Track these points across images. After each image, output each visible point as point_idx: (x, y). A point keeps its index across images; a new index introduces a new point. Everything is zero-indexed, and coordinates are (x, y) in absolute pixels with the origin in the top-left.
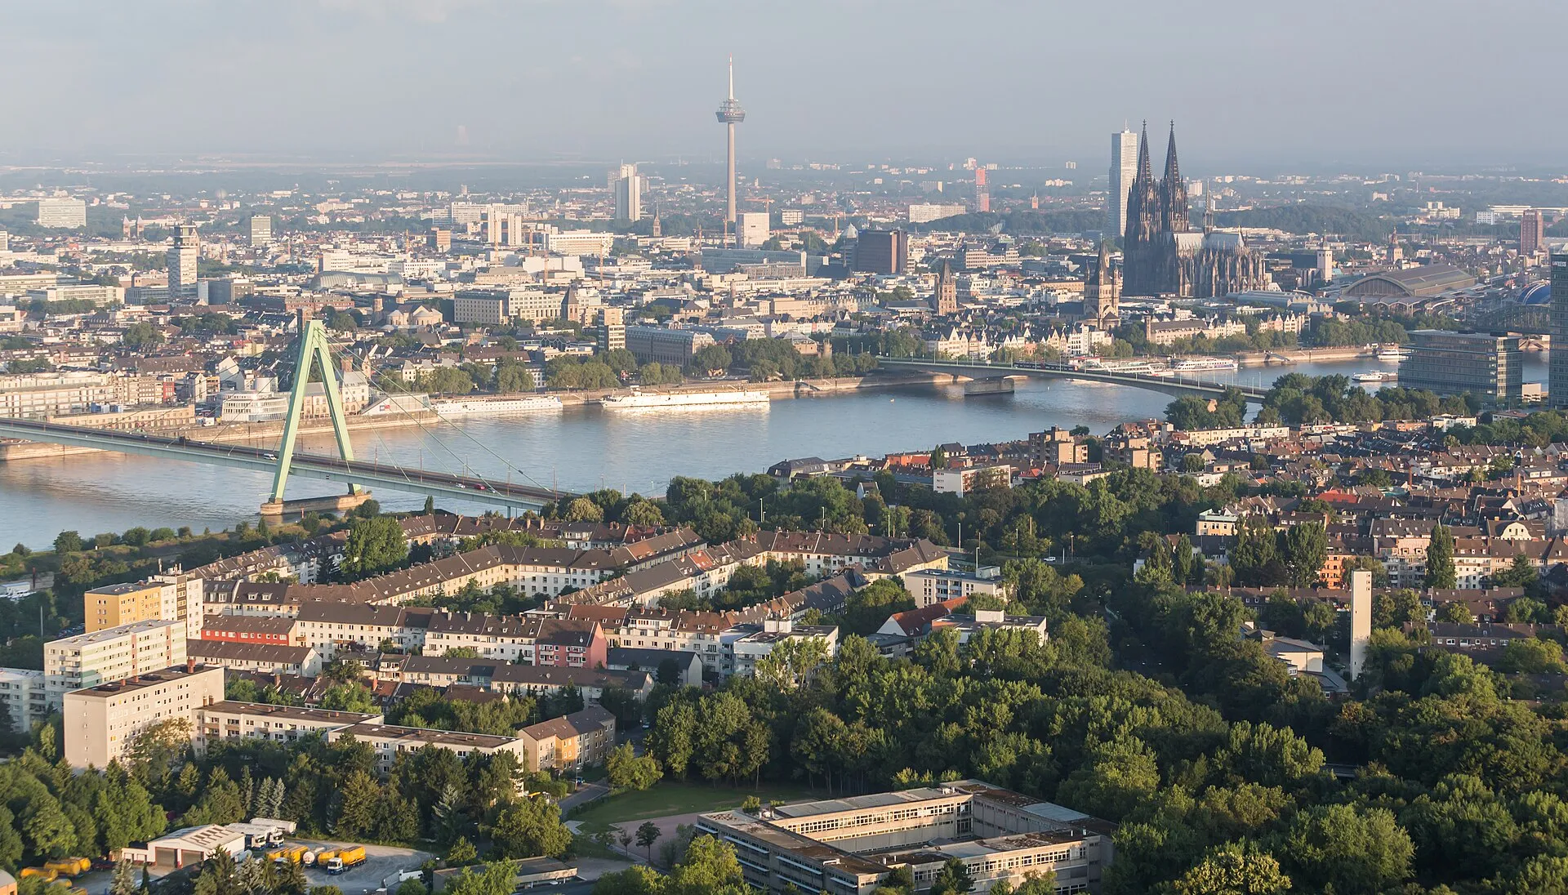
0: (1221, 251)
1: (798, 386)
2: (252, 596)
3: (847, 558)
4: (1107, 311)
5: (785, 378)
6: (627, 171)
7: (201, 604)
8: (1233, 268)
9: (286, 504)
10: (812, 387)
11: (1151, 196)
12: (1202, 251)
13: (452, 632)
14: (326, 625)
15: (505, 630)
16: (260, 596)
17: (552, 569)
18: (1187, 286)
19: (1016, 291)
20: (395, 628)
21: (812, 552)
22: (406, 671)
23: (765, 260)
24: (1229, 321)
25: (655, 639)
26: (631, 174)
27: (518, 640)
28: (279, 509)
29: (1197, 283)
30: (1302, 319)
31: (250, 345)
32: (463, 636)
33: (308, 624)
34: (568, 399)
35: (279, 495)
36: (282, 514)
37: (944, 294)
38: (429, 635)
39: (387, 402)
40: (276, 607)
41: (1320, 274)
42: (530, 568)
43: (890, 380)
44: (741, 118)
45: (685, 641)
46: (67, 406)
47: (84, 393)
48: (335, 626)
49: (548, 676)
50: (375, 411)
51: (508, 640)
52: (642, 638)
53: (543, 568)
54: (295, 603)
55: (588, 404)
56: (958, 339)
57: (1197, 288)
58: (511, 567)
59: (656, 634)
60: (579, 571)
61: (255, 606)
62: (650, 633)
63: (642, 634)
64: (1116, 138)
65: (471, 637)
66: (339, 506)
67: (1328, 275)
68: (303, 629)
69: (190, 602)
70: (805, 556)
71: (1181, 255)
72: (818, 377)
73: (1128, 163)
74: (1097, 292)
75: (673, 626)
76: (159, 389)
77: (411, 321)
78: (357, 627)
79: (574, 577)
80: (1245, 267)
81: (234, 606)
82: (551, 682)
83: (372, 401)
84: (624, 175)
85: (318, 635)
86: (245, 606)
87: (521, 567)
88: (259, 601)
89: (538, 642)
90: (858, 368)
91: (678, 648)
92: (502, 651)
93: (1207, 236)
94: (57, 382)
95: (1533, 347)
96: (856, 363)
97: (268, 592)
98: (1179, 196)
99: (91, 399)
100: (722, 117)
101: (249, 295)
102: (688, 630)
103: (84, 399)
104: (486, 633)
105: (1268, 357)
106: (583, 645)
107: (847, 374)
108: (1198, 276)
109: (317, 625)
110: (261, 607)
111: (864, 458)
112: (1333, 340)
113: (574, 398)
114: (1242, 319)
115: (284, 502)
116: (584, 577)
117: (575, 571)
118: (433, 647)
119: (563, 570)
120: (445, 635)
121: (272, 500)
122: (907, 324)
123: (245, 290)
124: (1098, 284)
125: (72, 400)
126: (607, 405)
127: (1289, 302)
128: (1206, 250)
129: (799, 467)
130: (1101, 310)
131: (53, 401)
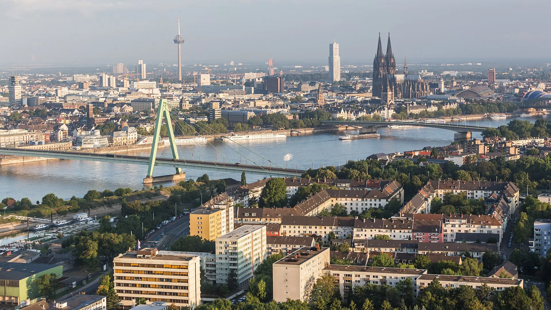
0: (412, 81)
1: (291, 131)
2: (247, 214)
3: (475, 191)
4: (390, 102)
5: (286, 129)
6: (140, 62)
7: (233, 219)
8: (418, 87)
9: (154, 178)
10: (298, 132)
11: (383, 61)
12: (405, 81)
13: (368, 228)
14: (297, 227)
15: (395, 226)
16: (250, 214)
17: (354, 199)
18: (400, 94)
19: (338, 97)
20: (334, 227)
21: (458, 189)
22: (368, 247)
23: (228, 89)
24: (432, 106)
25: (460, 229)
26: (142, 63)
27: (402, 231)
28: (151, 181)
29: (404, 93)
30: (456, 105)
31: (63, 120)
32: (373, 230)
33: (287, 226)
34: (208, 138)
35: (151, 175)
36: (153, 183)
37: (319, 98)
38: (355, 230)
39: (145, 139)
40: (259, 219)
41: (440, 90)
42: (343, 199)
43: (325, 129)
44: (183, 42)
45: (474, 229)
46: (18, 142)
47: (25, 137)
48: (302, 227)
49: (447, 247)
50: (141, 143)
51: (397, 231)
52: (452, 228)
53: (350, 199)
54: (280, 217)
55: (215, 139)
56: (344, 113)
57: (404, 95)
58: (334, 199)
59: (460, 226)
60: (369, 200)
61: (249, 219)
62: (457, 226)
63: (452, 226)
64: (331, 46)
65: (377, 230)
66: (174, 179)
67: (443, 90)
68: (285, 229)
69: (230, 217)
70: (454, 191)
71: (397, 83)
72: (299, 128)
73: (336, 55)
74: (387, 95)
75: (468, 222)
76: (44, 136)
77: (121, 111)
78: (313, 227)
79: (366, 202)
80: (422, 87)
81: (238, 219)
82: (449, 250)
83: (139, 140)
84: (139, 64)
85: (292, 232)
86: (244, 219)
87: (339, 199)
88: (250, 216)
89: (414, 231)
90: (313, 124)
91: (472, 232)
92: (394, 236)
93: (406, 76)
94: (7, 133)
95: (540, 114)
96: (311, 122)
97: (254, 212)
98: (392, 61)
99: (28, 139)
100: (176, 41)
101: (45, 103)
102: (476, 224)
103: (25, 140)
104: (385, 228)
105: (452, 118)
106: (438, 232)
107: (308, 126)
108: (404, 91)
109: (292, 227)
110: (252, 219)
111: (399, 153)
112: (474, 112)
113: (210, 137)
114: (436, 105)
115: (153, 178)
116: (371, 202)
117: (366, 200)
118: (358, 236)
119: (360, 200)
120: (364, 230)
121: (148, 177)
122: (318, 108)
123: (43, 101)
124: (387, 92)
125: (21, 140)
126: (225, 140)
127: (449, 99)
128: (406, 81)
129: (380, 157)
130: (388, 102)
131: (13, 141)
